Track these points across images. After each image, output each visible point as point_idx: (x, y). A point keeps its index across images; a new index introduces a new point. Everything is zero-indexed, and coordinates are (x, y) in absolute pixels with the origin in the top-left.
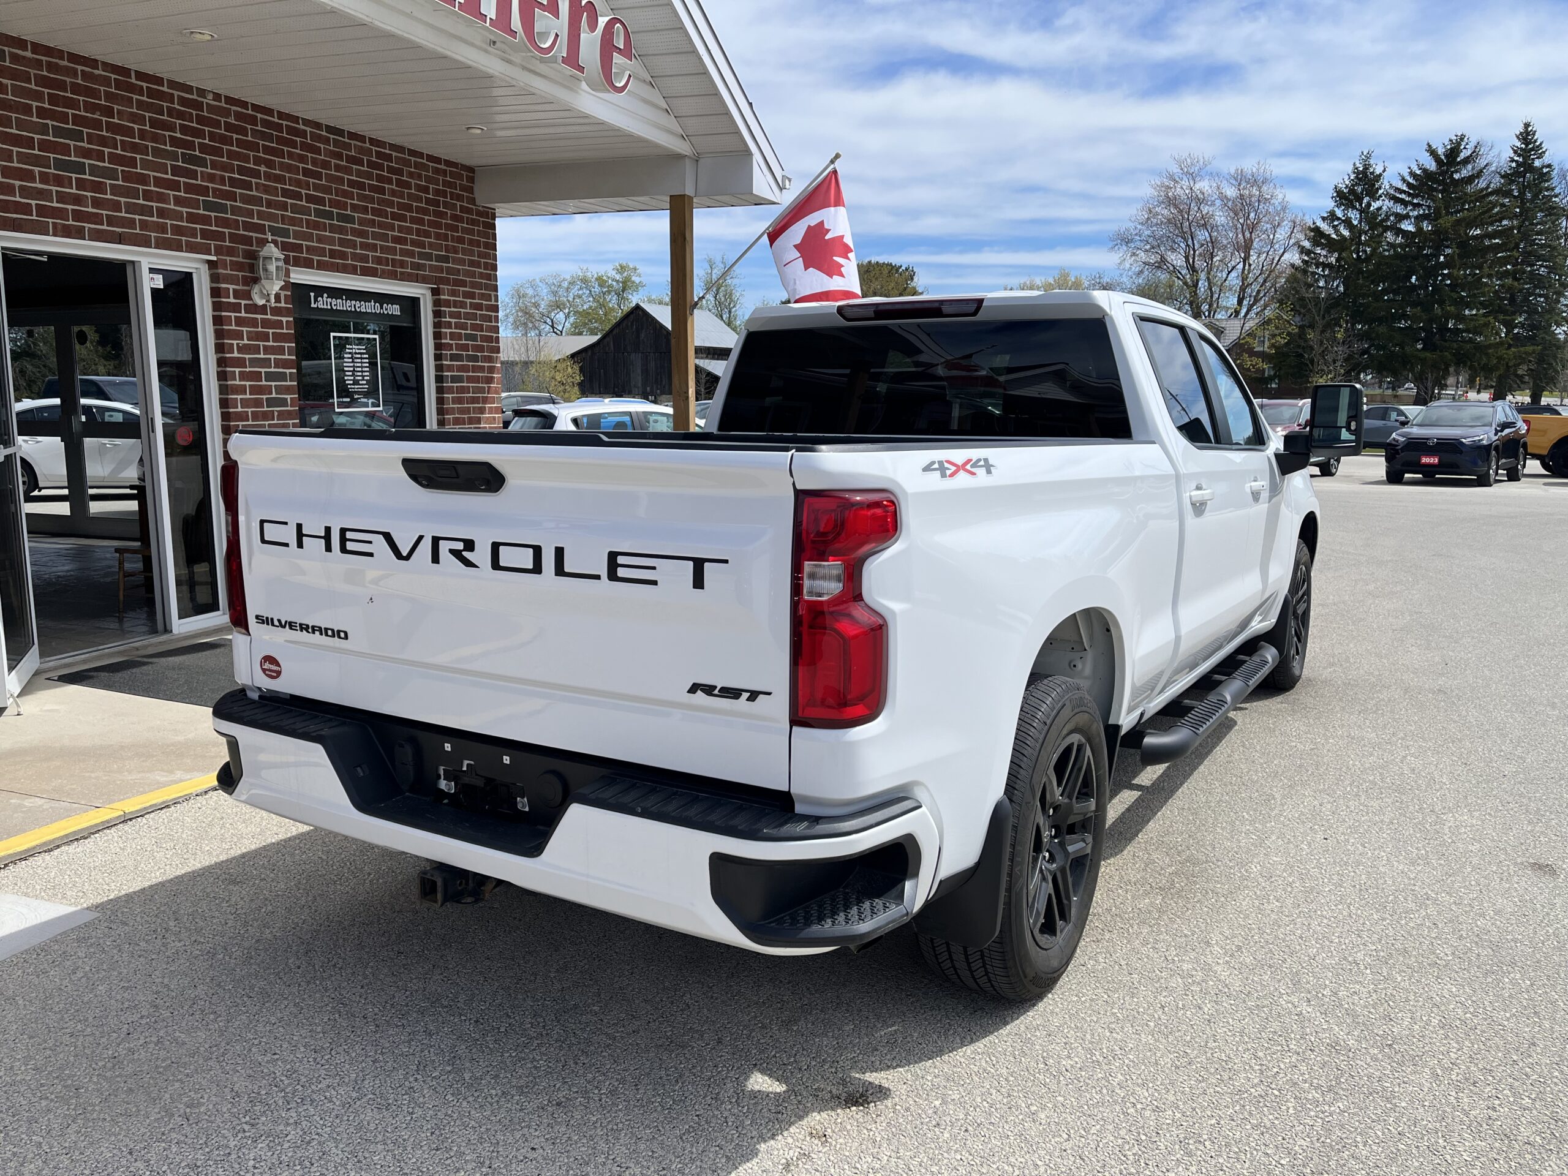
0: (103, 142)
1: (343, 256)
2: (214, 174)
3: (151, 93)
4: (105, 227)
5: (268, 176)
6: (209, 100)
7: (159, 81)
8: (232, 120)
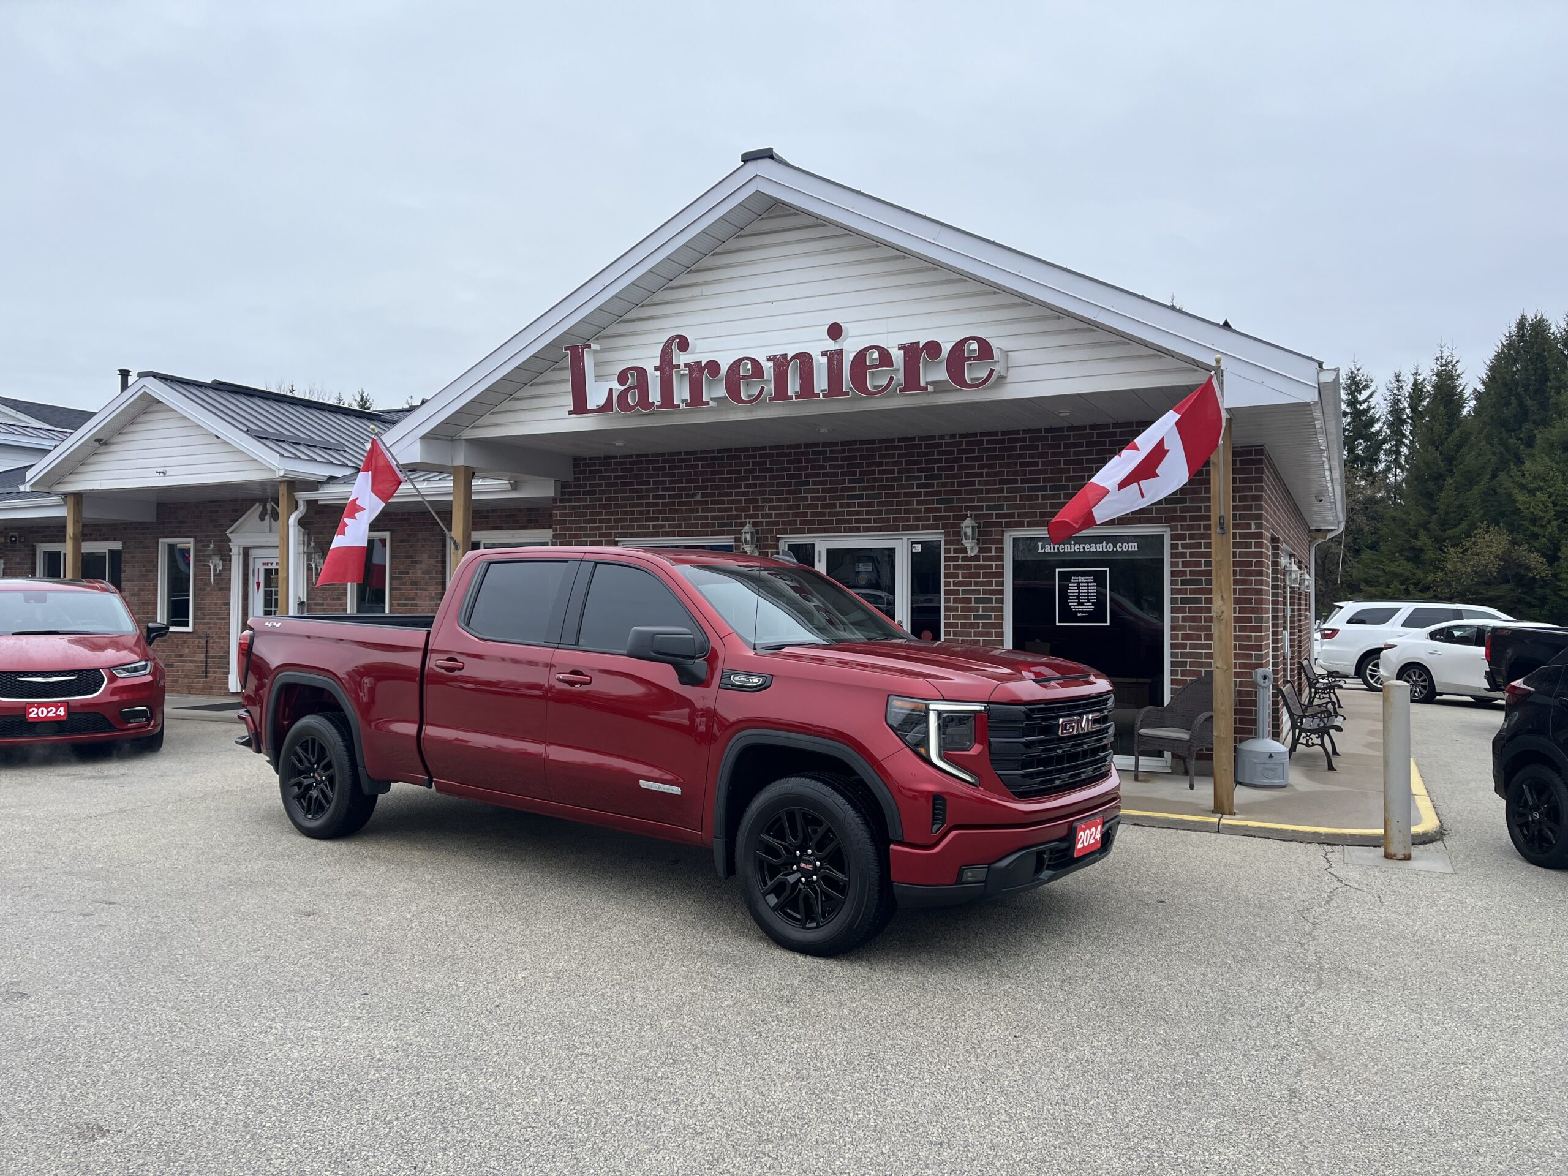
0: (875, 480)
2: (947, 482)
4: (872, 524)
5: (988, 474)
6: (947, 439)
7: (913, 439)
8: (964, 447)
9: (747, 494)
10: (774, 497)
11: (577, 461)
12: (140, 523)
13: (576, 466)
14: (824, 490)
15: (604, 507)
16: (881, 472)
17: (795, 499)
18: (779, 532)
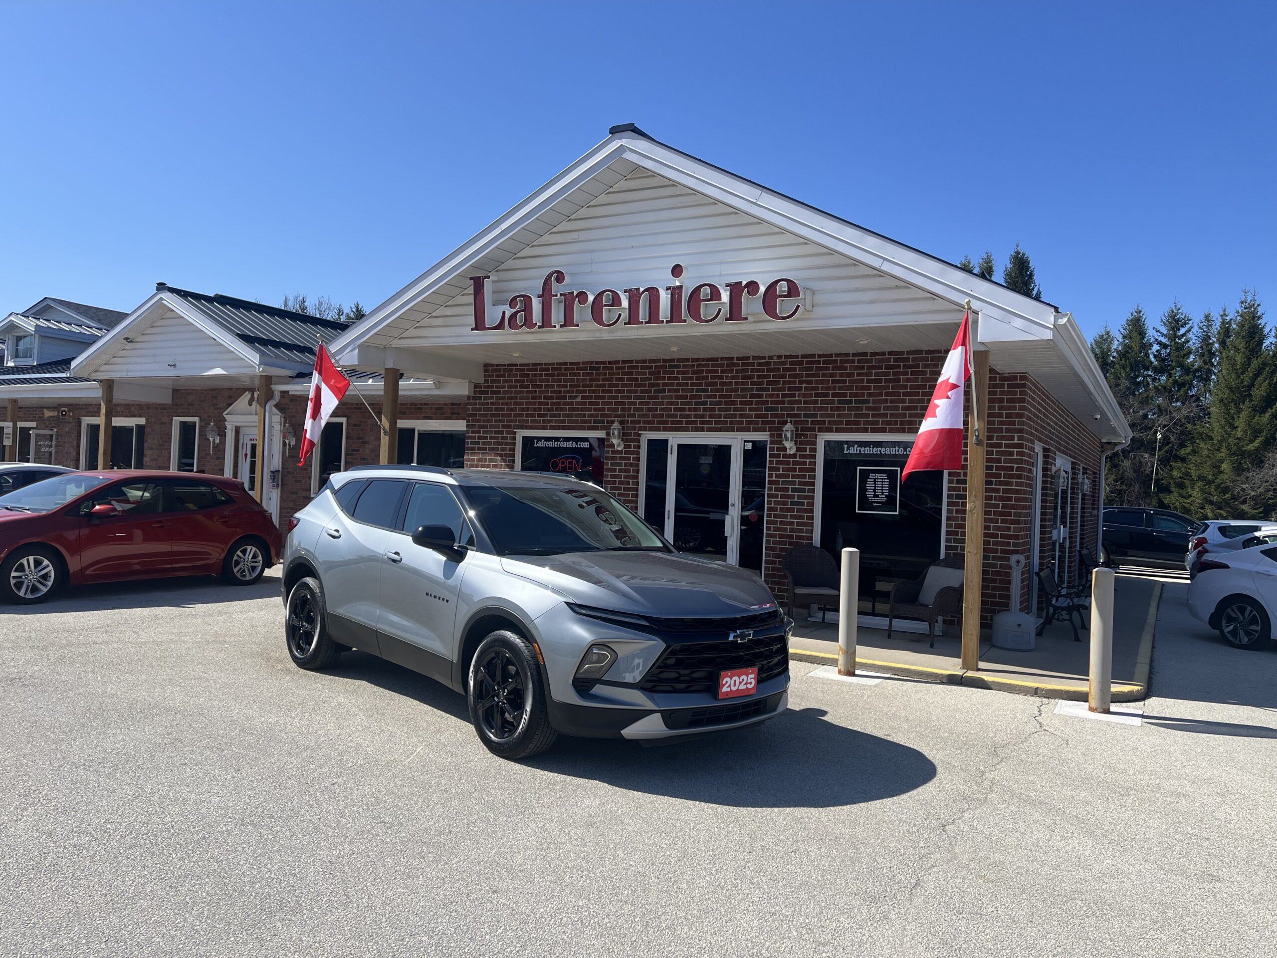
0: (717, 390)
1: (858, 423)
2: (773, 394)
3: (743, 365)
4: (713, 426)
5: (806, 389)
6: (775, 359)
7: (748, 358)
8: (788, 366)
9: (616, 397)
10: (638, 401)
11: (487, 367)
12: (159, 404)
13: (486, 371)
14: (677, 397)
15: (507, 404)
16: (722, 384)
17: (654, 404)
18: (640, 429)
